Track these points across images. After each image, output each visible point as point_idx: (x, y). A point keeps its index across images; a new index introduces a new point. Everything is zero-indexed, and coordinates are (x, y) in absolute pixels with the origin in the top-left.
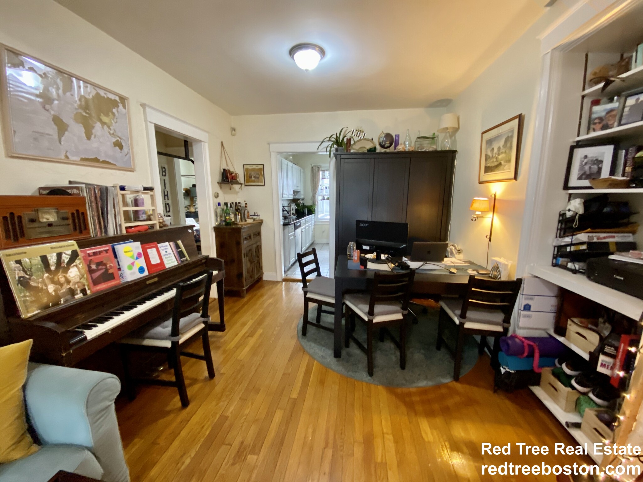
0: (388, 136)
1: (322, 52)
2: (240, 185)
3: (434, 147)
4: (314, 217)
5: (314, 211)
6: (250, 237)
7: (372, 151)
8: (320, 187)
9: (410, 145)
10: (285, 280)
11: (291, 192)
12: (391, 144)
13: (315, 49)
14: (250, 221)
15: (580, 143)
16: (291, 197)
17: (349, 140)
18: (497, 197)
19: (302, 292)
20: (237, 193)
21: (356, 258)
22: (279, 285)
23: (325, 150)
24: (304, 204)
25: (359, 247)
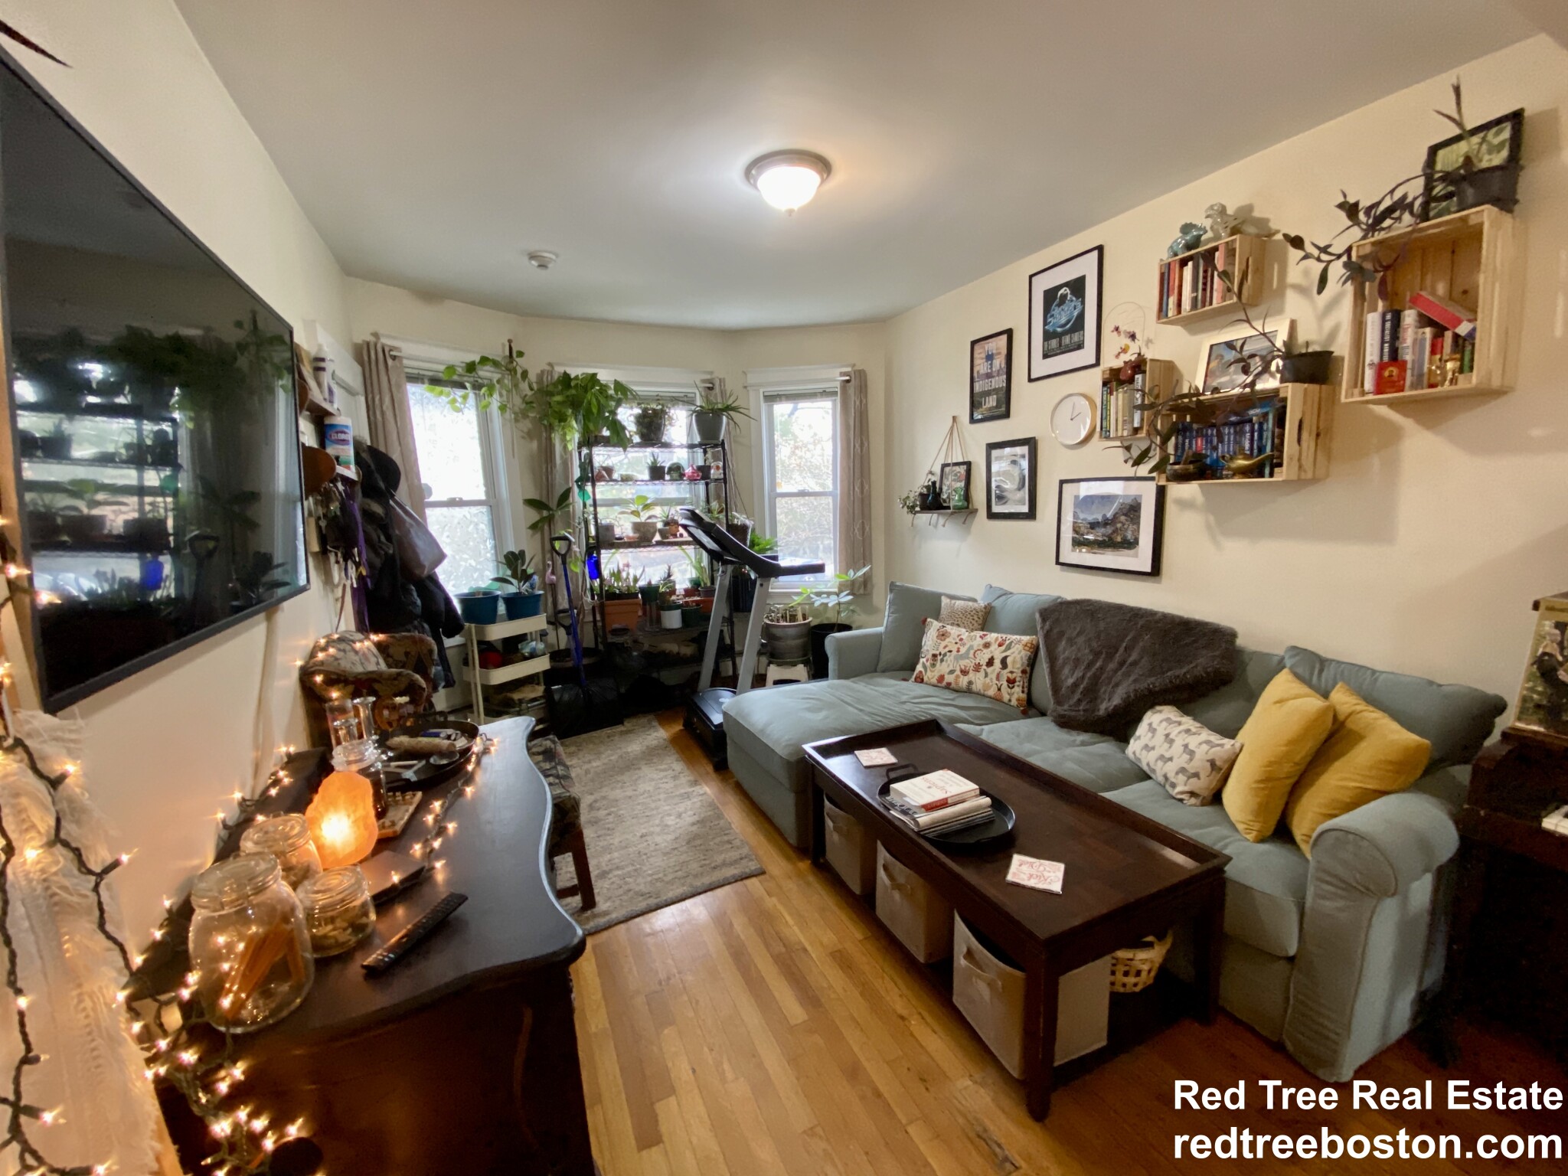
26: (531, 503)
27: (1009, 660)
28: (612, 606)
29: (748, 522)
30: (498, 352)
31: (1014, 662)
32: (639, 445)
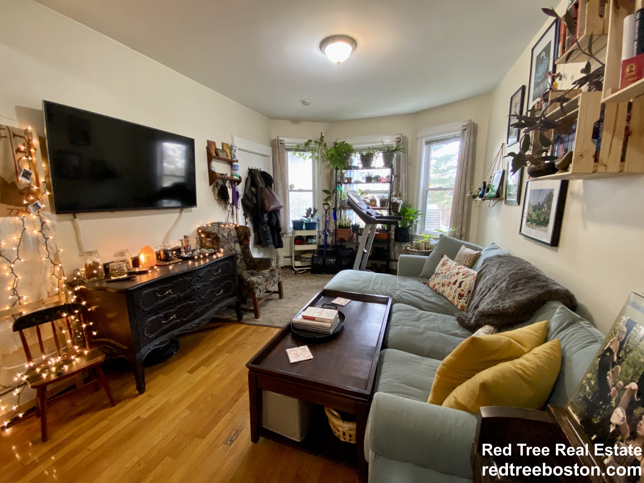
26: (325, 191)
27: (463, 284)
28: (340, 231)
29: (398, 202)
30: (318, 137)
31: (466, 285)
32: (362, 168)
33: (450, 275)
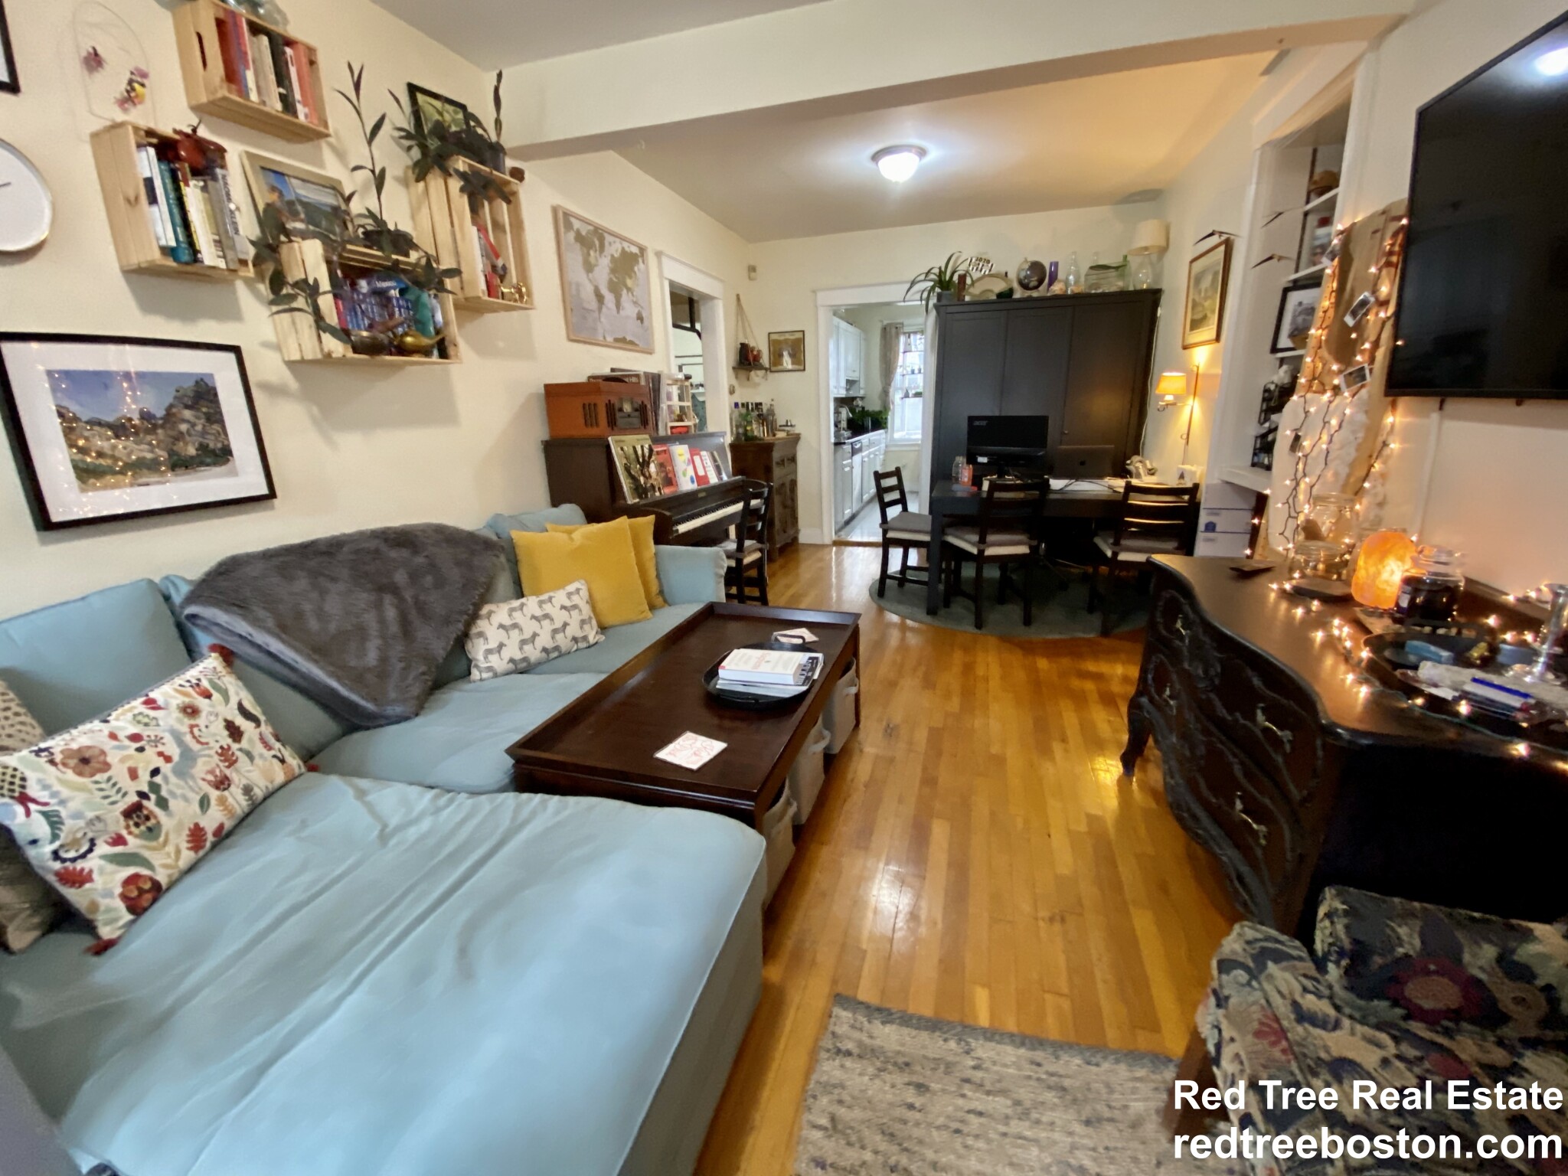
0: (1036, 267)
1: (922, 152)
2: (763, 372)
3: (1120, 284)
4: (884, 436)
5: (886, 423)
6: (783, 461)
7: (1006, 295)
8: (899, 371)
9: (1077, 282)
10: (836, 543)
11: (843, 383)
12: (1041, 282)
13: (910, 151)
14: (781, 435)
15: (1300, 283)
16: (842, 393)
17: (962, 278)
18: (1201, 371)
19: (881, 530)
20: (756, 385)
21: (966, 480)
22: (827, 550)
23: (918, 296)
24: (863, 408)
25: (971, 460)
33: (188, 738)
